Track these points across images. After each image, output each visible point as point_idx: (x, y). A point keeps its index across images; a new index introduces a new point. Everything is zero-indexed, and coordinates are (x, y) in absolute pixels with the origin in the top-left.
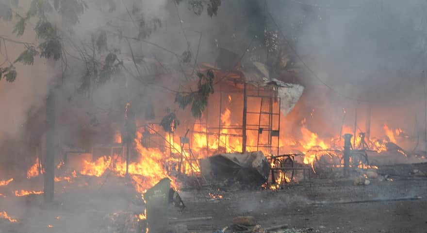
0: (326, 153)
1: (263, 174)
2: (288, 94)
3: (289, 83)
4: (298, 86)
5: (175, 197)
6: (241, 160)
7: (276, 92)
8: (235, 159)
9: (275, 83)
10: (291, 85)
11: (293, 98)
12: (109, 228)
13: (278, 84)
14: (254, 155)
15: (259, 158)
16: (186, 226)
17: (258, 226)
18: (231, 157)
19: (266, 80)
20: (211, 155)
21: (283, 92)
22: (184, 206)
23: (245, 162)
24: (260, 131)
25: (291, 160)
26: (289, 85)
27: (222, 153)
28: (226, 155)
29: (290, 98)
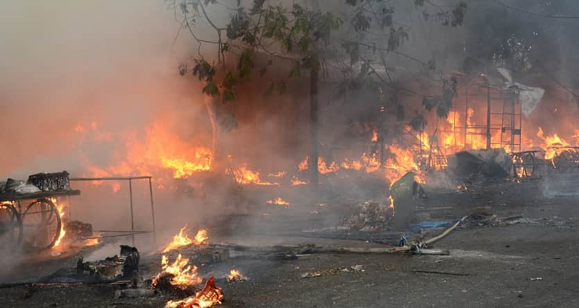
0: (567, 149)
1: (505, 169)
2: (530, 96)
3: (530, 86)
4: (539, 89)
5: (418, 189)
6: (485, 156)
7: (518, 95)
8: (479, 155)
9: (517, 87)
10: (532, 88)
11: (534, 100)
12: (361, 215)
13: (519, 87)
14: (496, 152)
15: (501, 154)
16: (429, 215)
17: (495, 216)
18: (475, 153)
19: (508, 84)
20: (458, 151)
21: (525, 94)
22: (426, 197)
23: (489, 158)
24: (503, 130)
25: (531, 156)
26: (529, 88)
27: (467, 150)
28: (472, 152)
29: (531, 100)
